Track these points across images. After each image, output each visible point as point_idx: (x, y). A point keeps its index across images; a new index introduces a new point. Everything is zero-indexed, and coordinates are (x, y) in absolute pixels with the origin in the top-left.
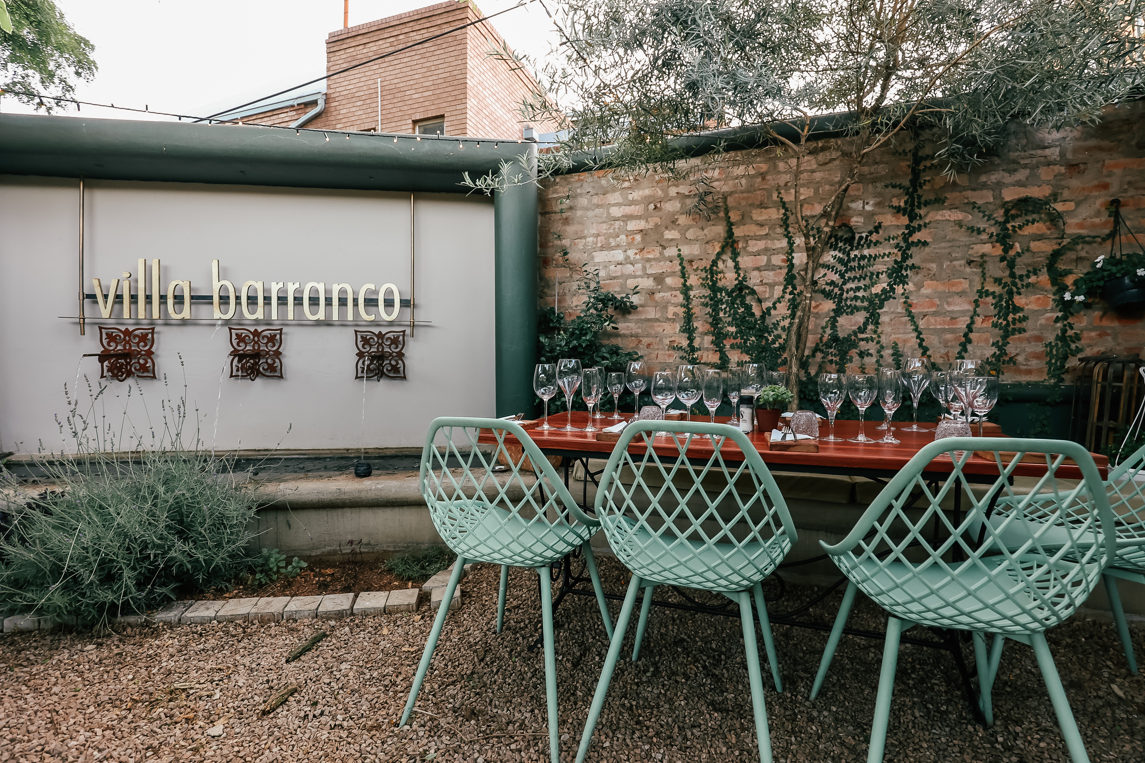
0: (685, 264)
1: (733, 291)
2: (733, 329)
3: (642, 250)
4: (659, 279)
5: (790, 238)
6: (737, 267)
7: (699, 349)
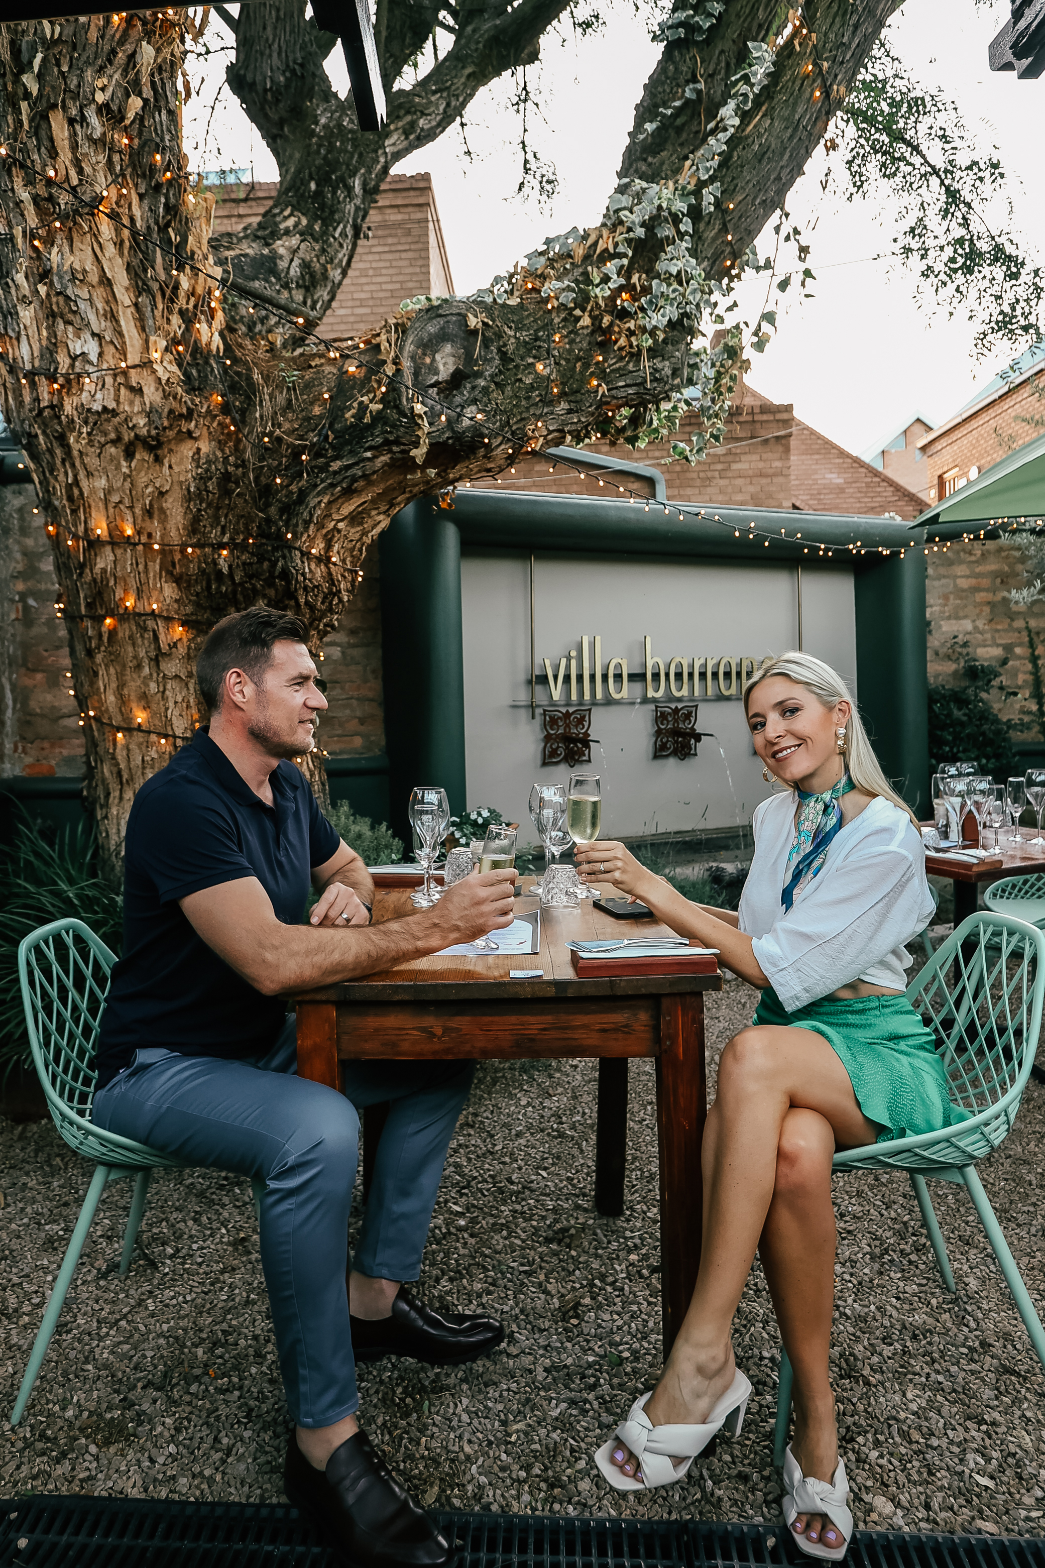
0: (1033, 635)
3: (992, 621)
4: (1008, 648)
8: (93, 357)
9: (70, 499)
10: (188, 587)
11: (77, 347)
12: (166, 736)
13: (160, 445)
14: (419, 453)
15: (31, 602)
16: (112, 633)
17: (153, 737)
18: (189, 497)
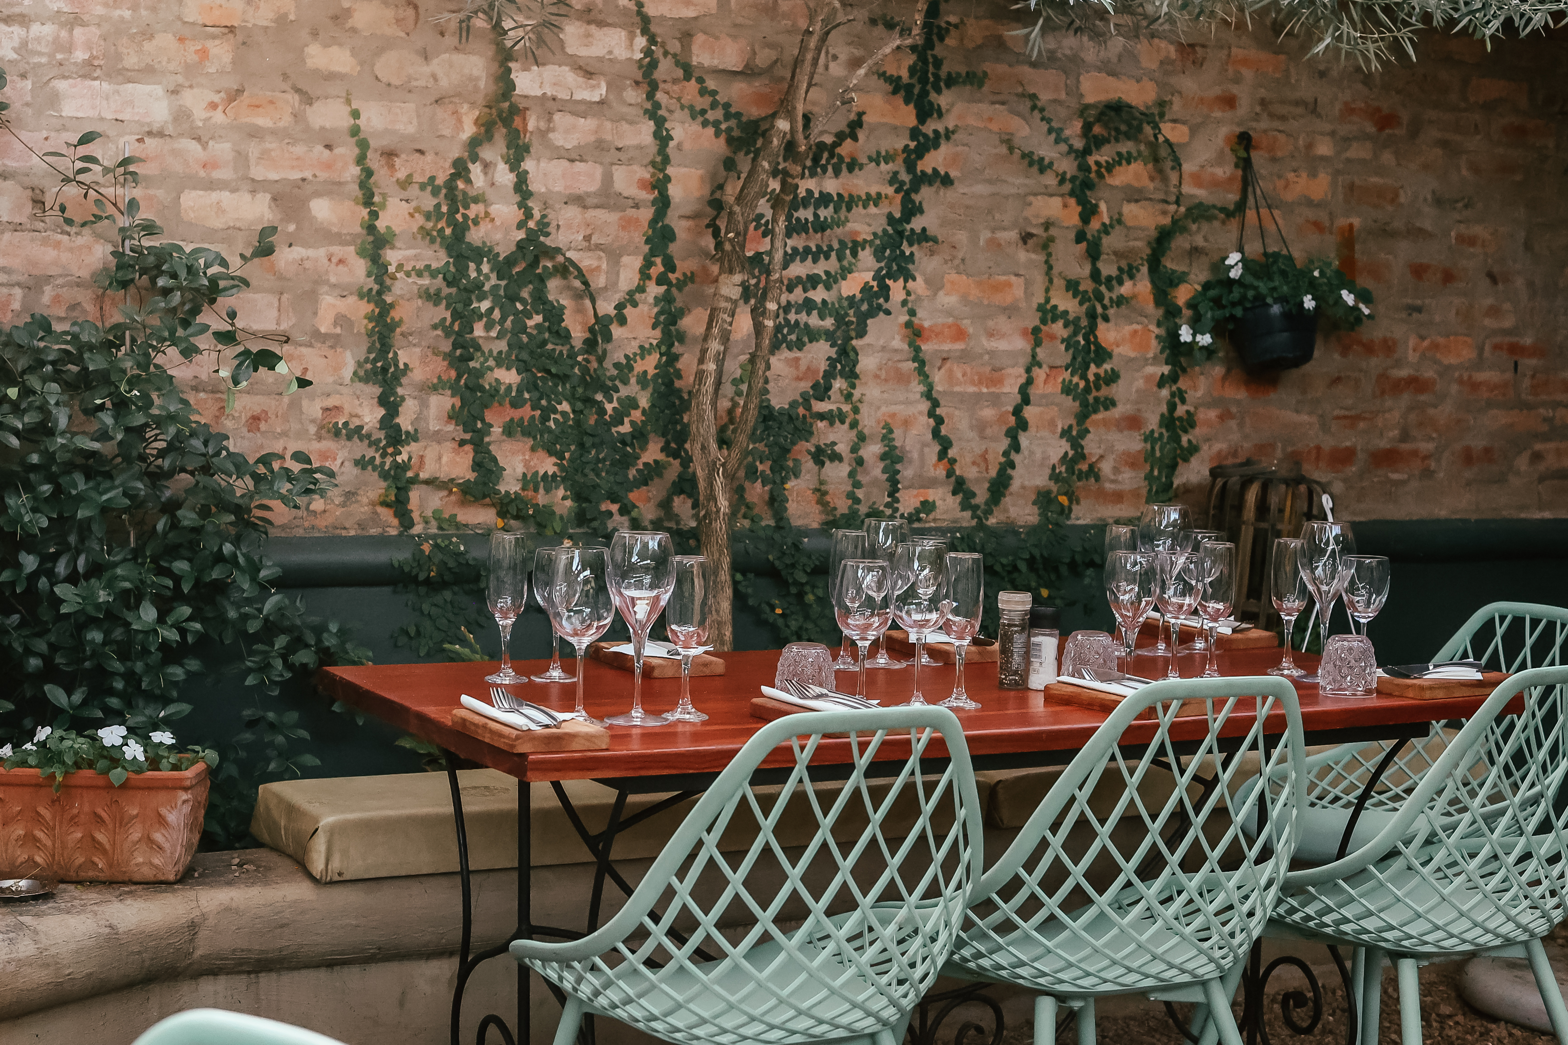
0: (374, 161)
1: (510, 261)
2: (510, 377)
3: (234, 95)
5: (660, 122)
6: (522, 187)
7: (413, 437)
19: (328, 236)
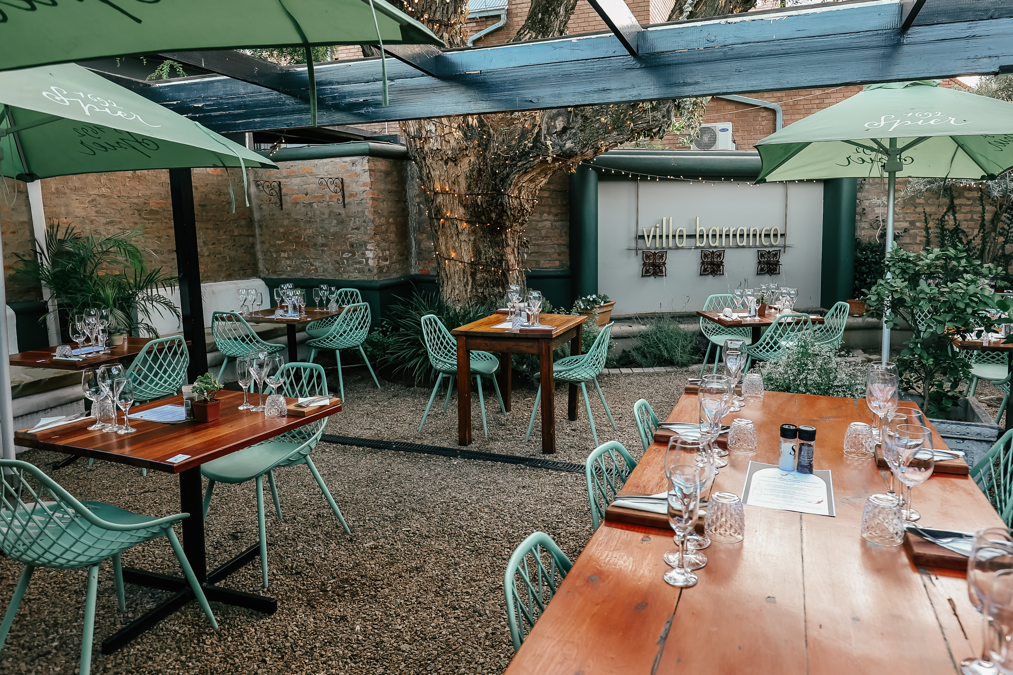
0: (927, 216)
1: (952, 230)
3: (903, 208)
4: (912, 223)
5: (983, 206)
6: (955, 219)
8: (433, 131)
9: (428, 178)
10: (468, 209)
11: (428, 128)
12: (461, 262)
13: (456, 160)
14: (549, 159)
15: (421, 206)
16: (443, 224)
17: (457, 262)
18: (467, 178)
19: (919, 228)
